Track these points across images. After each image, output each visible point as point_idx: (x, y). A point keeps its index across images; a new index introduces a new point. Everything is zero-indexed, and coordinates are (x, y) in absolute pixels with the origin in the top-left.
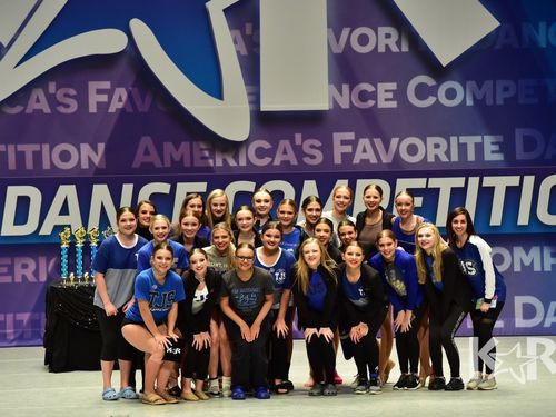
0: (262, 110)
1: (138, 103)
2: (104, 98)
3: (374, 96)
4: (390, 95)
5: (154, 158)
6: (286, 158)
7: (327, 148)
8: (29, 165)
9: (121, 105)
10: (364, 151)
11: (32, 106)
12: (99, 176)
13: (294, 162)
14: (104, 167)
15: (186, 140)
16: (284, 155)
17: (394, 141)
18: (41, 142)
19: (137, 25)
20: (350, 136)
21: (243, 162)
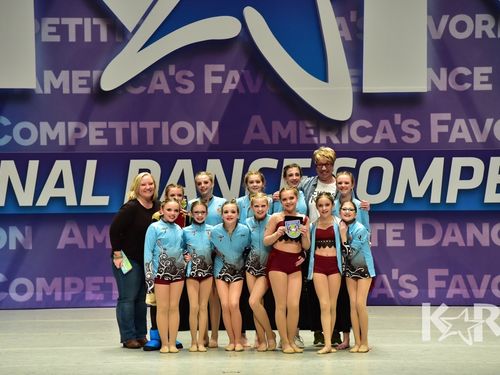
0: (364, 91)
1: (249, 83)
2: (218, 80)
3: (470, 79)
4: (486, 79)
5: (263, 136)
6: (385, 136)
7: (425, 129)
8: (150, 140)
9: (234, 86)
10: (460, 130)
11: (154, 86)
12: (212, 152)
13: (393, 140)
14: (217, 143)
15: (292, 120)
16: (384, 134)
17: (489, 122)
18: (161, 120)
19: (250, 13)
20: (447, 116)
21: (345, 140)
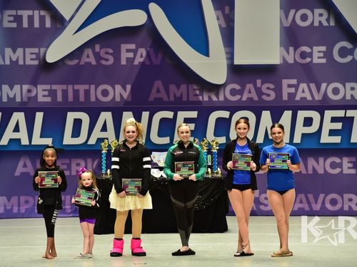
0: (235, 64)
1: (153, 59)
2: (131, 55)
3: (310, 55)
4: (322, 55)
5: (163, 95)
6: (250, 96)
7: (278, 90)
8: (82, 98)
9: (142, 60)
10: (303, 91)
11: (84, 60)
12: (126, 106)
13: (256, 98)
14: (130, 100)
15: (183, 84)
16: (249, 94)
17: (324, 86)
18: (90, 84)
20: (294, 82)
21: (221, 98)
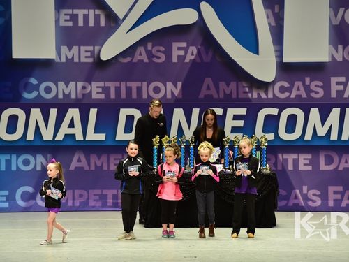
0: (284, 61)
1: (204, 56)
2: (182, 53)
5: (213, 92)
6: (298, 93)
7: (327, 88)
8: (134, 95)
9: (193, 58)
11: (137, 57)
12: (178, 103)
13: (304, 96)
14: (181, 97)
15: (233, 81)
16: (298, 91)
18: (142, 81)
19: (205, 6)
20: (342, 79)
21: (270, 96)
